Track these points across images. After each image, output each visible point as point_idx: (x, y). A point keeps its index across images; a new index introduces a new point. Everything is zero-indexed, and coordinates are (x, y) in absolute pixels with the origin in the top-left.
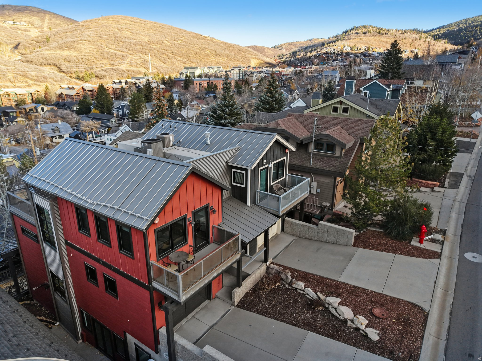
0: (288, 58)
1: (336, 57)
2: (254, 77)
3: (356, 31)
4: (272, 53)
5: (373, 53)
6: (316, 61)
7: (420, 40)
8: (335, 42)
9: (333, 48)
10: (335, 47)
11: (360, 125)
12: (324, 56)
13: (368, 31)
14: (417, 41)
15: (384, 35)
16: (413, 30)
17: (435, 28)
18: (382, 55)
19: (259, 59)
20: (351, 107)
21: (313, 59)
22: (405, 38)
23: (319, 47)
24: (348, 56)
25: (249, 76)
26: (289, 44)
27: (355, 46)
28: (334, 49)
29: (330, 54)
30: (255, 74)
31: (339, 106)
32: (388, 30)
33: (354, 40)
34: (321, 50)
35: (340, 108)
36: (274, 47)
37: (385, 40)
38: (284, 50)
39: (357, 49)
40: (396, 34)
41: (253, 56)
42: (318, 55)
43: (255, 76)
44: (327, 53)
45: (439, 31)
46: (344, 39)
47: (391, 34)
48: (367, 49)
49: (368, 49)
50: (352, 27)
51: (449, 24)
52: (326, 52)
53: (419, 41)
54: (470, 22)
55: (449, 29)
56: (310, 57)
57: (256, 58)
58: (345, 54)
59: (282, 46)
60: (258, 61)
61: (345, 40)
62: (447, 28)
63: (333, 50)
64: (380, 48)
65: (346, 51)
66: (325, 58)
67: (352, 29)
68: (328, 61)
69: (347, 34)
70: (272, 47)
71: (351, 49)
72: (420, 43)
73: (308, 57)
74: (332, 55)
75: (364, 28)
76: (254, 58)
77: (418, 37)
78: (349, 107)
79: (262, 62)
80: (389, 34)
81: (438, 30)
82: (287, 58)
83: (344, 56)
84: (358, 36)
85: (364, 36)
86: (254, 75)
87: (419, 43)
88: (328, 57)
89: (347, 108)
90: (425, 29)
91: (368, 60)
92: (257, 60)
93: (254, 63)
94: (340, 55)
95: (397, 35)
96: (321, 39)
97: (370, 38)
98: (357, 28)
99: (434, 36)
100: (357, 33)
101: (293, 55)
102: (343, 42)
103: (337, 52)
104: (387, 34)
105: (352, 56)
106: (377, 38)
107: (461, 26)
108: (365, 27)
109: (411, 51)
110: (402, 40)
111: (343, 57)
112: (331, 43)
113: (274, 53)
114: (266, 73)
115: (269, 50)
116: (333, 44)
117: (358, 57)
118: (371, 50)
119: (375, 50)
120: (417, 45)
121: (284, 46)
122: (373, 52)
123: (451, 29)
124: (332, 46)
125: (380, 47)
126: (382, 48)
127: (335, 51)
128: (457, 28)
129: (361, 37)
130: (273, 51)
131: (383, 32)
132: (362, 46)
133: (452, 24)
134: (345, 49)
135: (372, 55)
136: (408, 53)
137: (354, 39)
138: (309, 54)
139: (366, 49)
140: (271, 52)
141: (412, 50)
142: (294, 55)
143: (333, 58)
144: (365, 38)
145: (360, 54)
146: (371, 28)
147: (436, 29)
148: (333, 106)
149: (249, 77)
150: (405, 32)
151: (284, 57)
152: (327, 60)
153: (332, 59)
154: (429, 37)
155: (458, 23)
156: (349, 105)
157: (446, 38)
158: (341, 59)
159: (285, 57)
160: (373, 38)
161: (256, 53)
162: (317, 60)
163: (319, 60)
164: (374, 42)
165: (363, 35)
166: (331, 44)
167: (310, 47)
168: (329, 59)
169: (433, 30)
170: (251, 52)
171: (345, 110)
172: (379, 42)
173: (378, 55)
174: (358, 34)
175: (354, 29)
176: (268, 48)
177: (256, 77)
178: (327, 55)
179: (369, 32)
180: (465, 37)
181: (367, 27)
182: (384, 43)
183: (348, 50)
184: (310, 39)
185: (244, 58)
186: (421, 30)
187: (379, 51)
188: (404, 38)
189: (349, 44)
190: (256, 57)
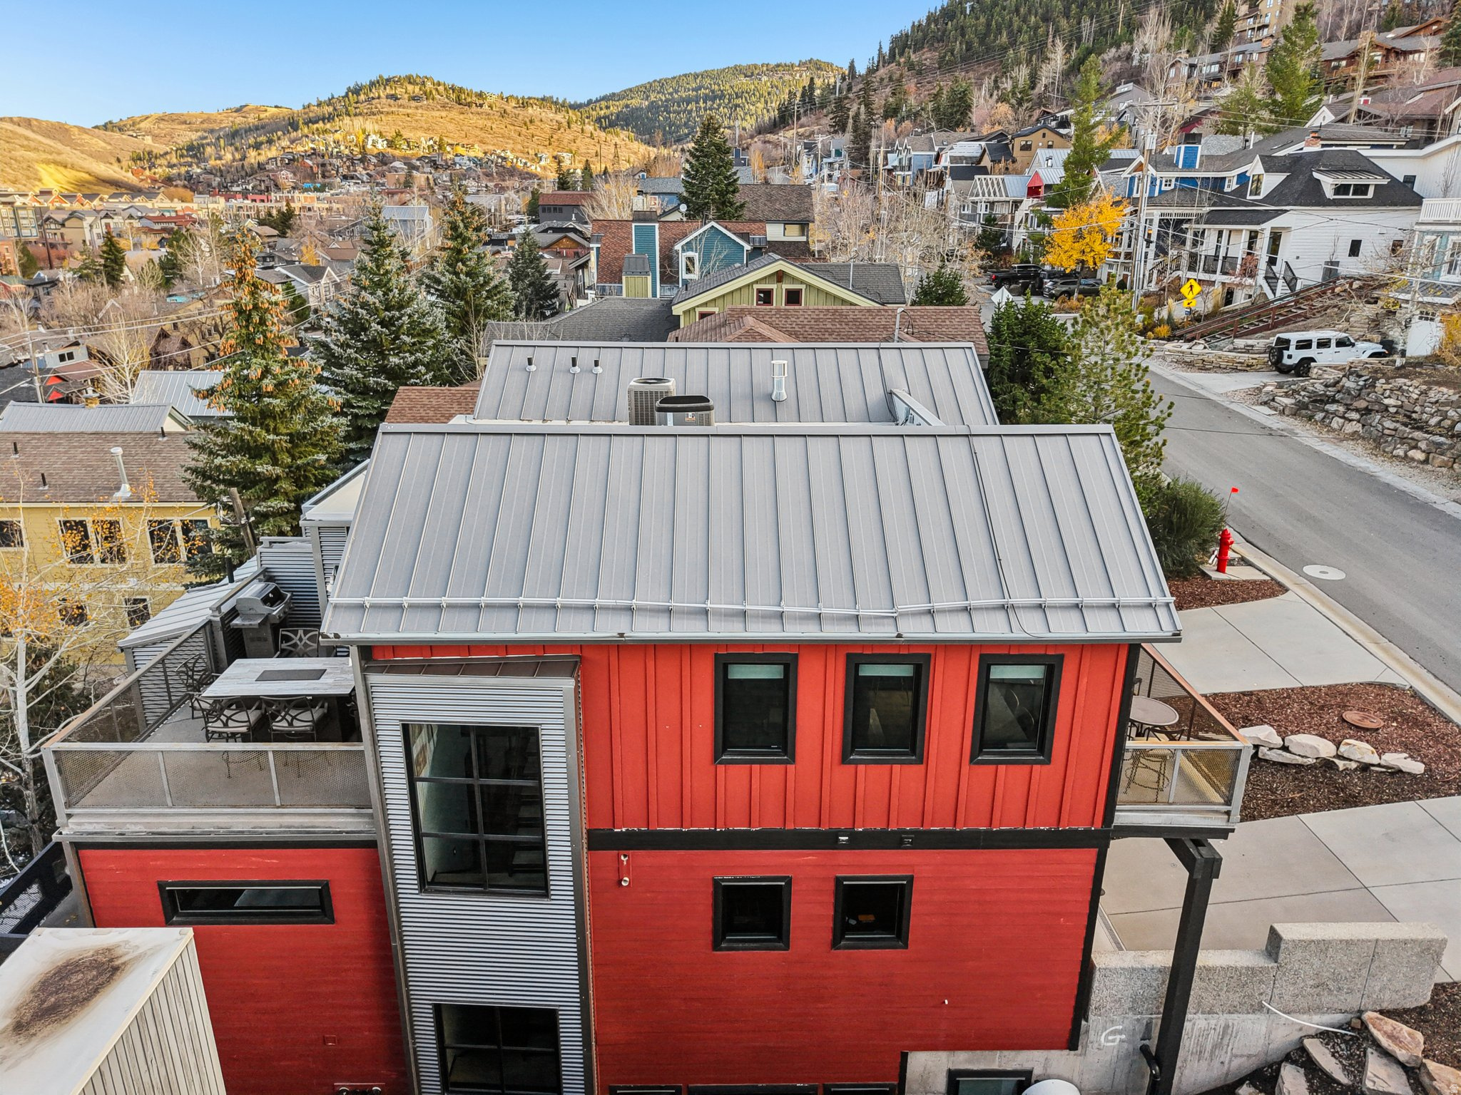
0: (175, 165)
1: (348, 167)
2: (87, 230)
3: (389, 91)
4: (104, 148)
5: (457, 159)
6: (286, 177)
7: (569, 127)
8: (330, 118)
9: (330, 138)
10: (338, 136)
11: (948, 323)
12: (310, 163)
13: (425, 93)
14: (562, 130)
15: (474, 108)
16: (543, 99)
17: (594, 99)
18: (481, 165)
19: (73, 168)
20: (809, 286)
21: (272, 170)
22: (531, 121)
23: (280, 133)
24: (386, 164)
25: (63, 225)
26: (161, 119)
27: (398, 134)
28: (337, 143)
29: (326, 157)
30: (89, 220)
31: (774, 286)
32: (480, 95)
33: (390, 118)
34: (292, 142)
35: (779, 292)
36: (105, 127)
37: (481, 123)
38: (148, 140)
39: (409, 146)
40: (506, 107)
41: (44, 156)
42: (289, 160)
43: (91, 226)
44: (314, 153)
45: (608, 107)
46: (358, 111)
47: (490, 107)
48: (436, 148)
49: (440, 147)
50: (374, 79)
51: (625, 91)
52: (314, 149)
53: (568, 131)
54: (671, 90)
55: (629, 102)
56: (261, 167)
57: (56, 163)
58: (374, 160)
59: (134, 124)
60: (72, 175)
61: (360, 114)
62: (625, 101)
63: (333, 145)
64: (473, 145)
65: (376, 152)
66: (315, 170)
67: (372, 84)
68: (327, 180)
69: (362, 97)
70: (96, 127)
71: (391, 144)
72: (571, 137)
73: (256, 166)
74: (337, 162)
75: (410, 83)
76: (48, 162)
77: (563, 121)
78: (803, 287)
79: (86, 176)
80: (486, 107)
81: (603, 104)
82: (171, 166)
83: (375, 166)
84: (400, 106)
85: (417, 108)
86: (86, 224)
87: (568, 136)
88: (323, 165)
89: (798, 292)
90: (571, 100)
91: (448, 179)
92: (61, 169)
93: (53, 179)
94: (362, 160)
95: (508, 111)
96: (276, 107)
97: (437, 114)
98: (388, 80)
99: (599, 120)
100: (394, 97)
101: (191, 156)
102: (358, 122)
103: (347, 152)
104: (481, 106)
105: (397, 164)
106: (454, 114)
107: (652, 98)
108: (410, 80)
109: (555, 157)
110: (525, 124)
111: (372, 167)
112: (316, 122)
113: (109, 147)
114: (131, 217)
115: (85, 136)
116: (328, 126)
117: (417, 168)
118: (448, 149)
119: (460, 150)
120: (565, 142)
121: (142, 125)
122: (457, 155)
123: (634, 103)
124: (325, 131)
125: (470, 141)
126: (476, 146)
127: (342, 148)
128: (647, 103)
129: (409, 111)
130: (104, 141)
131: (469, 100)
132: (419, 138)
133: (631, 90)
134: (370, 142)
135: (455, 164)
136: (548, 161)
137: (388, 113)
138: (253, 157)
139: (432, 146)
140: (98, 144)
141: (555, 153)
142: (194, 156)
143: (341, 170)
144: (424, 114)
145: (419, 159)
146: (429, 85)
147: (597, 101)
148: (756, 287)
149: (63, 230)
150: (525, 104)
151: (158, 162)
152: (324, 176)
153: (337, 171)
154: (587, 121)
155: (646, 89)
156: (802, 282)
157: (627, 125)
158: (368, 174)
159: (163, 161)
160: (444, 114)
161: (52, 144)
162: (290, 175)
163: (295, 175)
164: (451, 127)
165: (413, 104)
166: (320, 125)
167: (249, 130)
168: (327, 174)
169: (590, 102)
170: (27, 138)
171: (793, 297)
172: (465, 128)
173: (472, 164)
174: (397, 99)
175: (378, 82)
176: (83, 130)
177: (95, 231)
178: (320, 160)
179: (428, 95)
180: (670, 128)
181: (418, 81)
182: (478, 132)
183: (382, 145)
184: (238, 106)
185: (7, 160)
186: (560, 101)
187: (472, 154)
188: (528, 121)
189: (377, 128)
190: (58, 158)
